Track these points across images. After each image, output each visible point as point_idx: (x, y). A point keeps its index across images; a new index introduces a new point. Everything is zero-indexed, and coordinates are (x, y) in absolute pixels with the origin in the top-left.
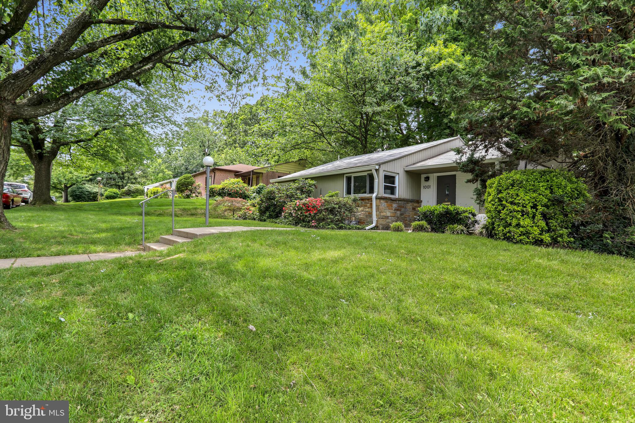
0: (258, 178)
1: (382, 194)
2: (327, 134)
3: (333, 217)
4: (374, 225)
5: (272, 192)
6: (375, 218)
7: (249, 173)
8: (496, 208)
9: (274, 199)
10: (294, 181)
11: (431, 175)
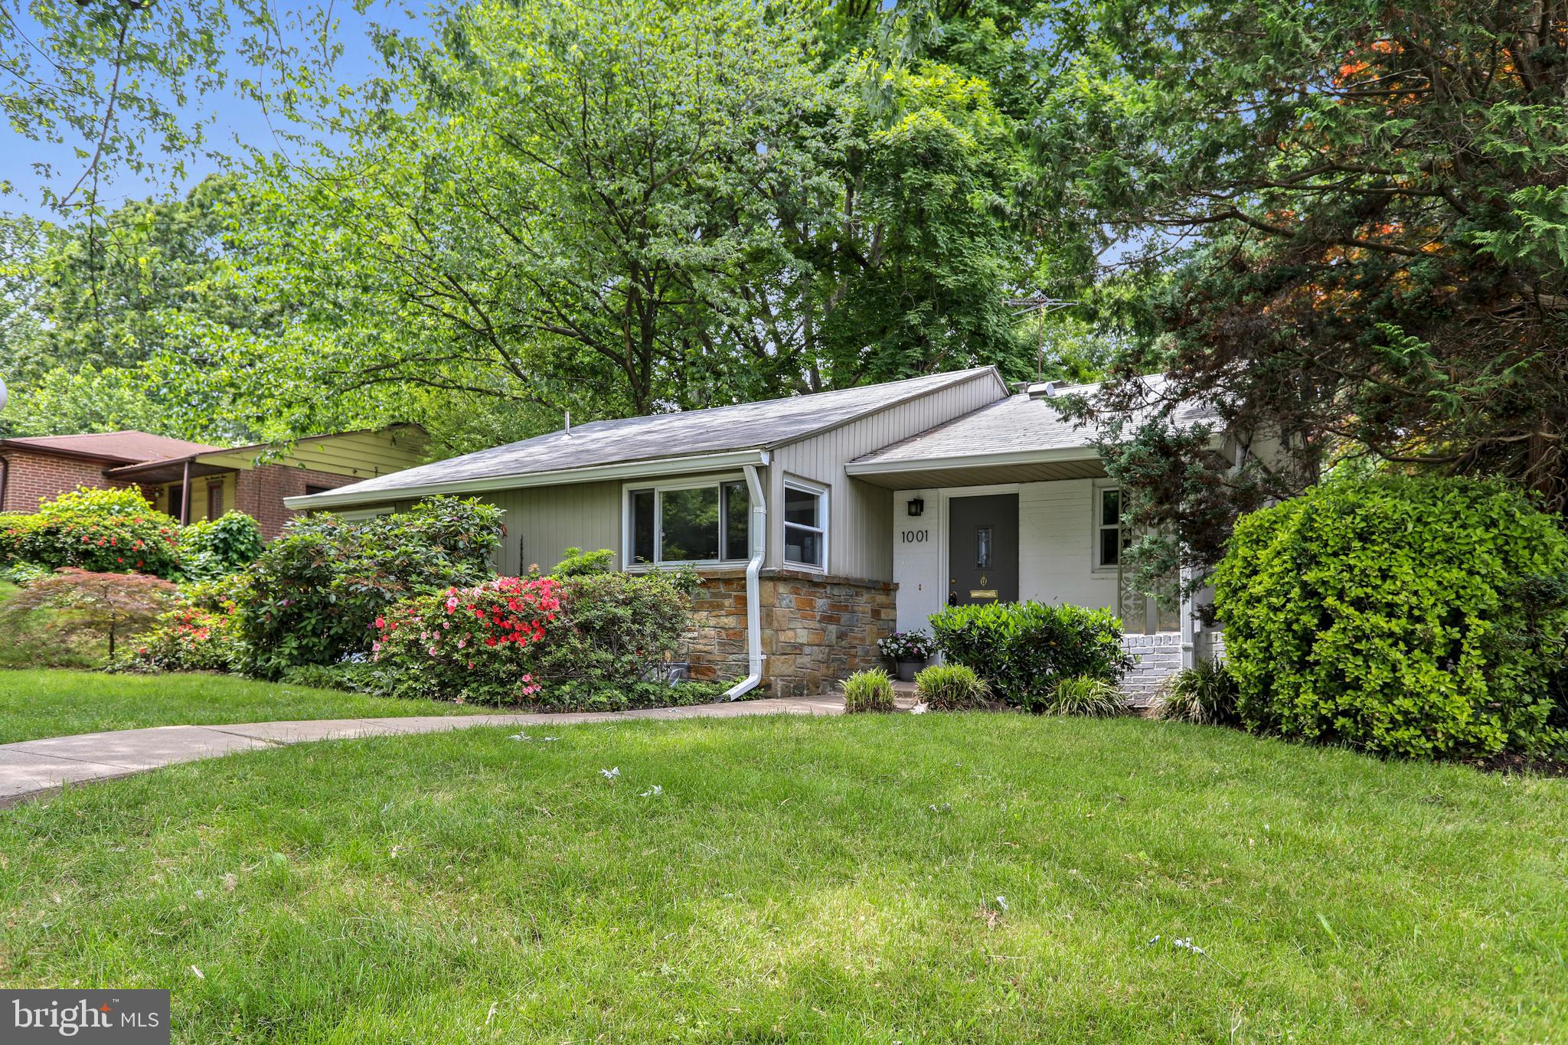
0: (214, 491)
1: (782, 563)
2: (504, 333)
3: (611, 657)
4: (753, 679)
5: (309, 552)
6: (756, 654)
7: (173, 469)
8: (1289, 624)
9: (325, 581)
10: (404, 504)
11: (927, 495)
